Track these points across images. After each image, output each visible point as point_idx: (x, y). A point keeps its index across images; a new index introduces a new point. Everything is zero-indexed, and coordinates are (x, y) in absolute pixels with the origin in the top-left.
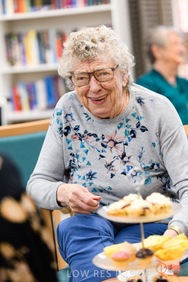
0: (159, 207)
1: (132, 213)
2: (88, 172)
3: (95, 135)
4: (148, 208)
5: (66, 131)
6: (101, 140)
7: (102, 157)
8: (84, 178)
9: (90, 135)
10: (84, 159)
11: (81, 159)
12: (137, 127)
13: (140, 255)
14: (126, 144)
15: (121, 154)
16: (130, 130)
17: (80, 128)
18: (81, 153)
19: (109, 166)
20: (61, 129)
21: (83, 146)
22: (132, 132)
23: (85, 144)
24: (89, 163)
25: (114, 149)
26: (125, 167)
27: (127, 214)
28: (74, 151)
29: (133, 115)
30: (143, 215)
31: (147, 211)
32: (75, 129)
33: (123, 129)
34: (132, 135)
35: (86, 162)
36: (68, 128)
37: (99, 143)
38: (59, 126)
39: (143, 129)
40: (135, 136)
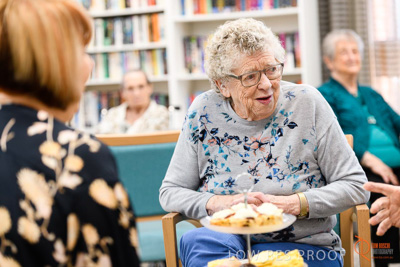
0: (266, 218)
2: (227, 179)
3: (237, 138)
4: (253, 219)
5: (201, 136)
6: (243, 143)
7: (245, 161)
8: (222, 185)
9: (231, 138)
10: (223, 165)
11: (219, 165)
12: (284, 124)
14: (273, 145)
15: (266, 155)
16: (277, 129)
17: (219, 131)
18: (220, 158)
19: (253, 171)
20: (194, 134)
21: (222, 151)
22: (280, 130)
23: (225, 149)
24: (228, 170)
25: (258, 151)
26: (271, 171)
28: (211, 157)
29: (282, 112)
30: (246, 225)
31: (251, 221)
32: (212, 132)
33: (270, 129)
34: (279, 134)
35: (225, 168)
36: (204, 132)
37: (241, 146)
38: (192, 131)
39: (292, 126)
40: (281, 135)
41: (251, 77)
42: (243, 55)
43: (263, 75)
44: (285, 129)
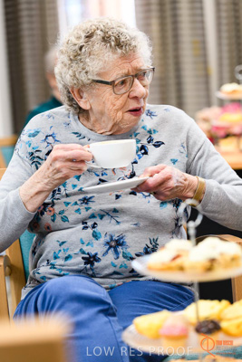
0: (228, 258)
1: (193, 268)
7: (102, 180)
8: (76, 203)
10: (75, 186)
11: (69, 187)
12: (149, 142)
13: (203, 329)
14: (135, 162)
15: (128, 174)
16: (140, 146)
20: (32, 154)
22: (143, 147)
25: (117, 170)
27: (181, 269)
29: (144, 128)
34: (143, 151)
39: (158, 145)
40: (146, 153)
41: (123, 82)
42: (115, 56)
43: (136, 81)
44: (150, 148)
